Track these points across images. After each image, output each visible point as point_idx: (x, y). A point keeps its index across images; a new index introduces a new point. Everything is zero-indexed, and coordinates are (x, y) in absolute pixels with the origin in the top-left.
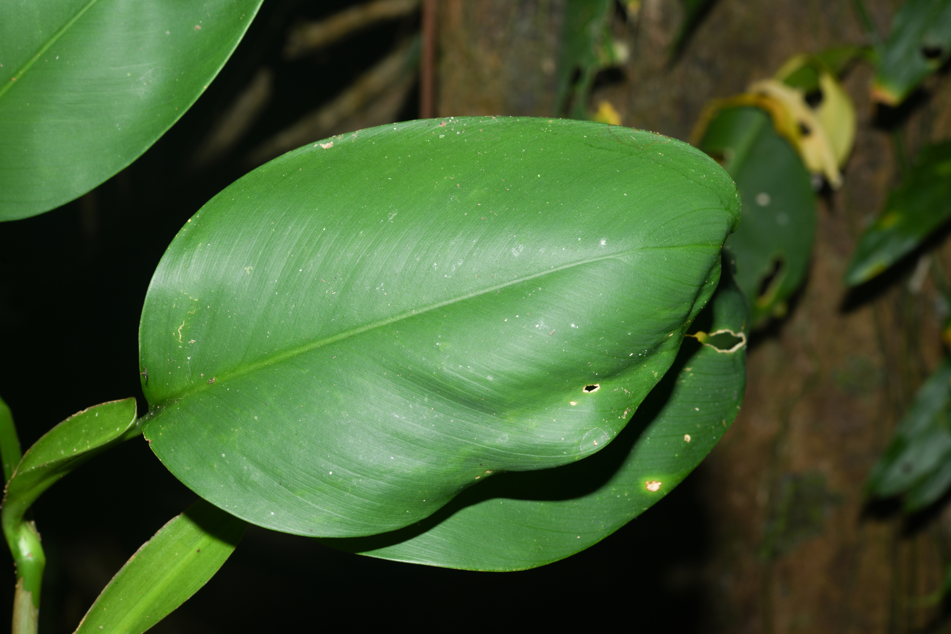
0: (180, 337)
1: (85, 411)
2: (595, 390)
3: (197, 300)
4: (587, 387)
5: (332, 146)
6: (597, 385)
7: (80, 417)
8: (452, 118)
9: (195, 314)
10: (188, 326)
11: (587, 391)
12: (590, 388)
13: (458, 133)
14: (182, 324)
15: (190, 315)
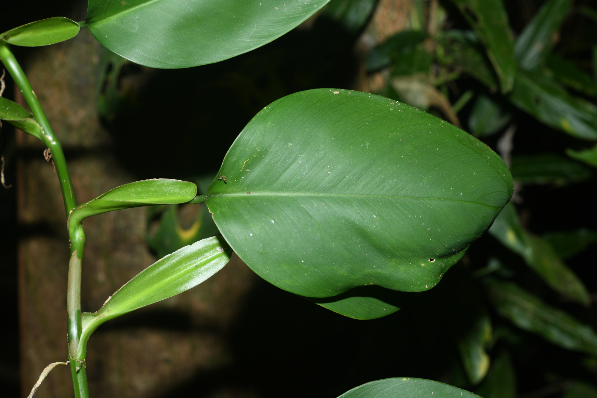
0: (243, 166)
1: (158, 179)
2: (433, 261)
3: (259, 151)
4: (431, 259)
5: (338, 94)
6: (435, 259)
7: (153, 181)
8: (397, 101)
9: (255, 157)
10: (249, 162)
11: (430, 261)
12: (431, 260)
13: (399, 111)
14: (247, 160)
15: (253, 157)
